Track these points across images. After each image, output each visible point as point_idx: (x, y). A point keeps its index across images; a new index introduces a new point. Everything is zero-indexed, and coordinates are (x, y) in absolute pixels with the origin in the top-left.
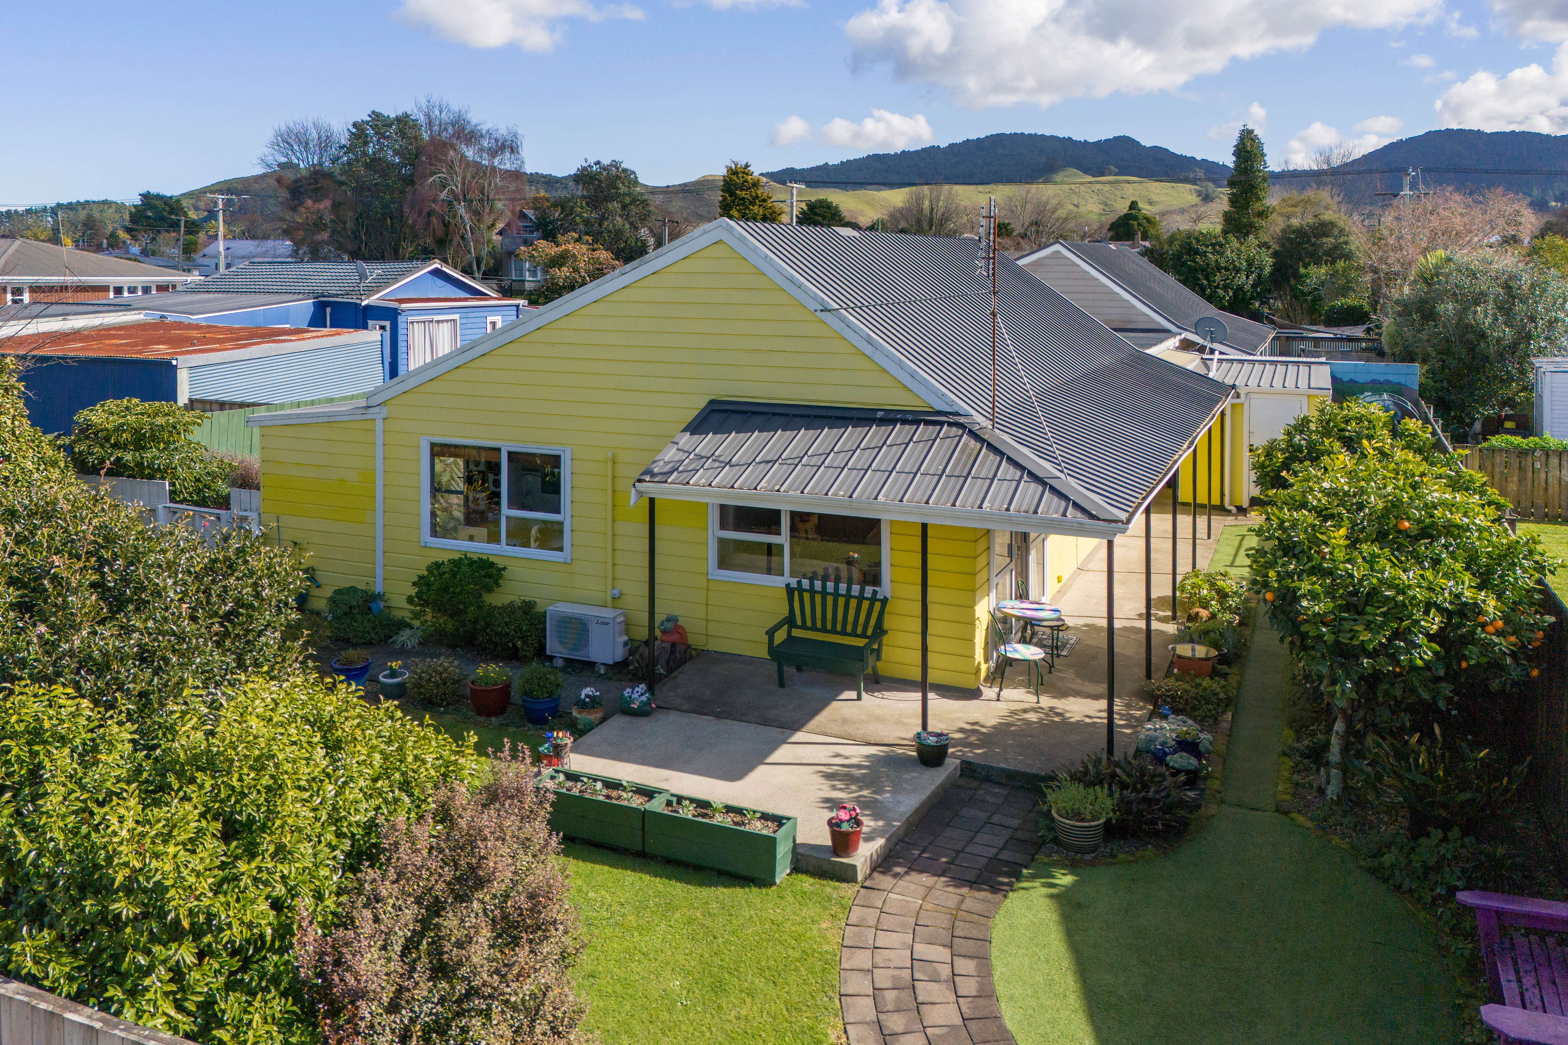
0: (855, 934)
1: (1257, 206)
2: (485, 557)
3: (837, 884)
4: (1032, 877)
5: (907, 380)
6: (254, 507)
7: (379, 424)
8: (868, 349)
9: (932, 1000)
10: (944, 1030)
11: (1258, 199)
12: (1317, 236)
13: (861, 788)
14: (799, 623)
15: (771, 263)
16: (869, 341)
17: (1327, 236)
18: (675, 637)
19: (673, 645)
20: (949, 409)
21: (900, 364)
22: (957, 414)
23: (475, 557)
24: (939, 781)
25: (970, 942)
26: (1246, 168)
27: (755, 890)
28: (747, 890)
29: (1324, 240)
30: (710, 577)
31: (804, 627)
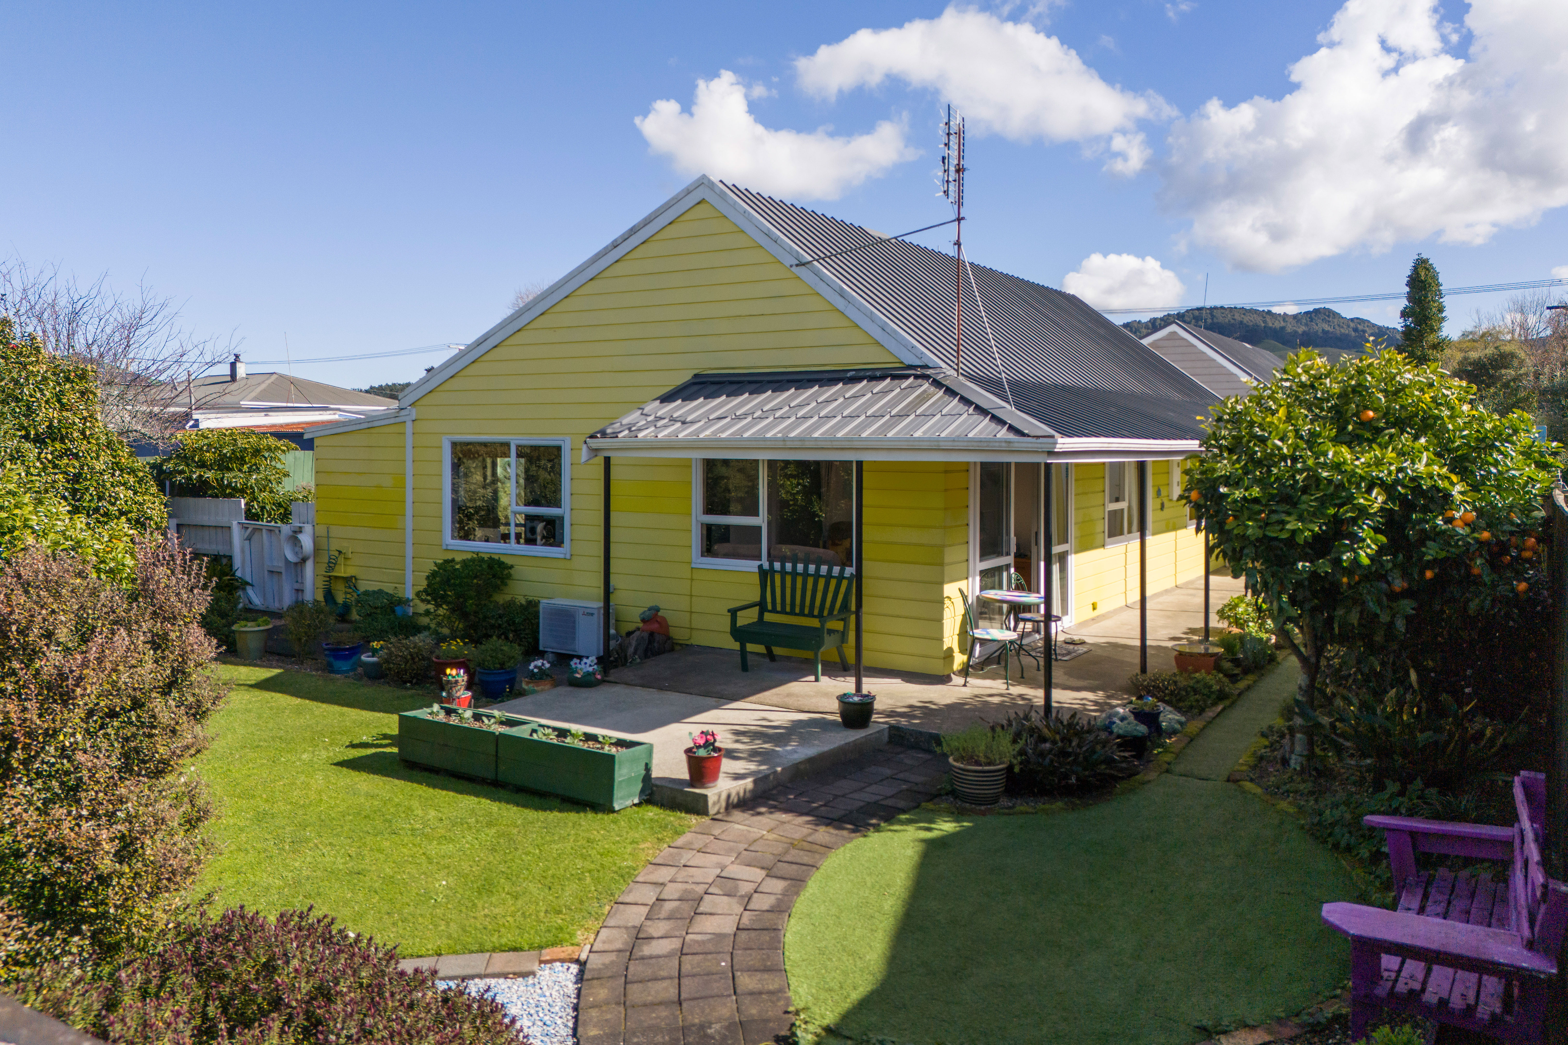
0: (671, 855)
1: (1432, 338)
2: (496, 557)
3: (683, 815)
4: (909, 822)
5: (877, 334)
6: (310, 520)
7: (409, 424)
8: (840, 303)
9: (713, 911)
10: (709, 937)
11: (1433, 330)
12: (1497, 367)
13: (765, 742)
14: (770, 607)
15: (749, 218)
16: (842, 294)
17: (1506, 368)
18: (655, 626)
19: (652, 634)
20: (918, 363)
21: (872, 318)
22: (926, 367)
23: (486, 557)
24: (851, 739)
25: (794, 867)
26: (1420, 298)
27: (590, 815)
28: (582, 815)
29: (1503, 371)
30: (694, 566)
31: (774, 610)
